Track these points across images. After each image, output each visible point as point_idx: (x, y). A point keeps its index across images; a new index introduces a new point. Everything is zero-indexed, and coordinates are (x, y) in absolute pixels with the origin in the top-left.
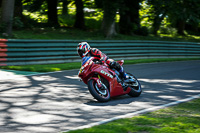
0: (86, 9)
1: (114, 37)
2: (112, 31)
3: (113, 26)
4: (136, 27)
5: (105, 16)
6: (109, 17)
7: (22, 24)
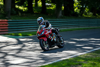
0: (47, 4)
1: (62, 17)
2: (60, 14)
3: (61, 12)
4: (72, 12)
5: (56, 7)
6: (59, 7)
7: (15, 12)
